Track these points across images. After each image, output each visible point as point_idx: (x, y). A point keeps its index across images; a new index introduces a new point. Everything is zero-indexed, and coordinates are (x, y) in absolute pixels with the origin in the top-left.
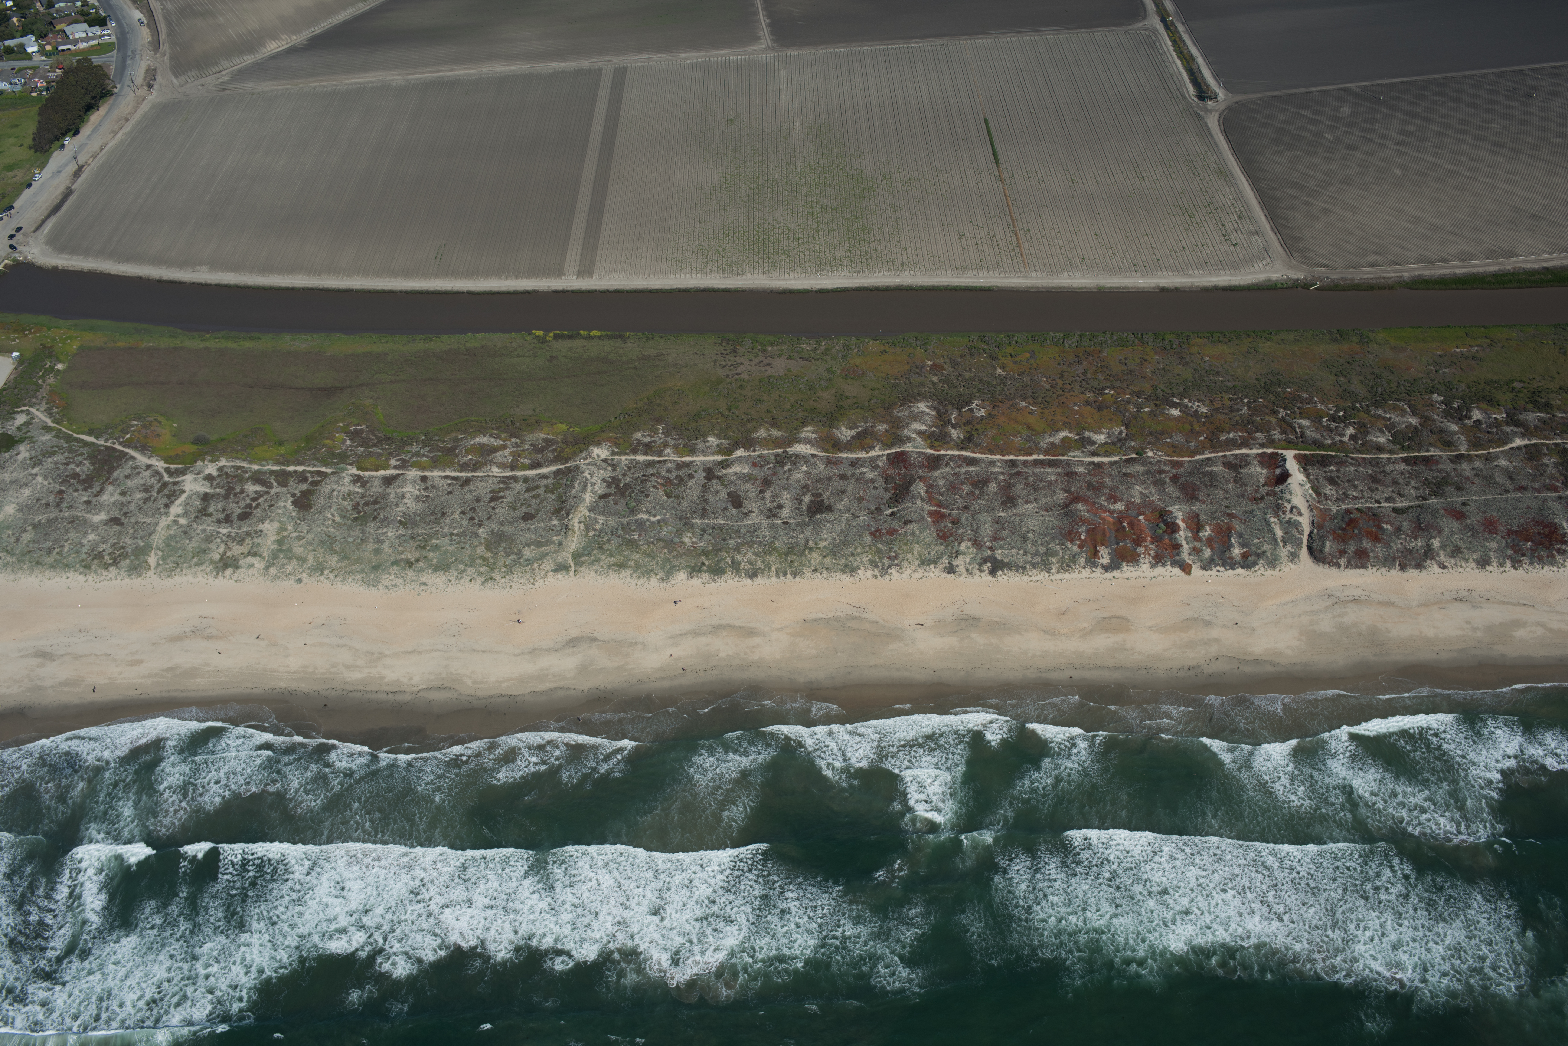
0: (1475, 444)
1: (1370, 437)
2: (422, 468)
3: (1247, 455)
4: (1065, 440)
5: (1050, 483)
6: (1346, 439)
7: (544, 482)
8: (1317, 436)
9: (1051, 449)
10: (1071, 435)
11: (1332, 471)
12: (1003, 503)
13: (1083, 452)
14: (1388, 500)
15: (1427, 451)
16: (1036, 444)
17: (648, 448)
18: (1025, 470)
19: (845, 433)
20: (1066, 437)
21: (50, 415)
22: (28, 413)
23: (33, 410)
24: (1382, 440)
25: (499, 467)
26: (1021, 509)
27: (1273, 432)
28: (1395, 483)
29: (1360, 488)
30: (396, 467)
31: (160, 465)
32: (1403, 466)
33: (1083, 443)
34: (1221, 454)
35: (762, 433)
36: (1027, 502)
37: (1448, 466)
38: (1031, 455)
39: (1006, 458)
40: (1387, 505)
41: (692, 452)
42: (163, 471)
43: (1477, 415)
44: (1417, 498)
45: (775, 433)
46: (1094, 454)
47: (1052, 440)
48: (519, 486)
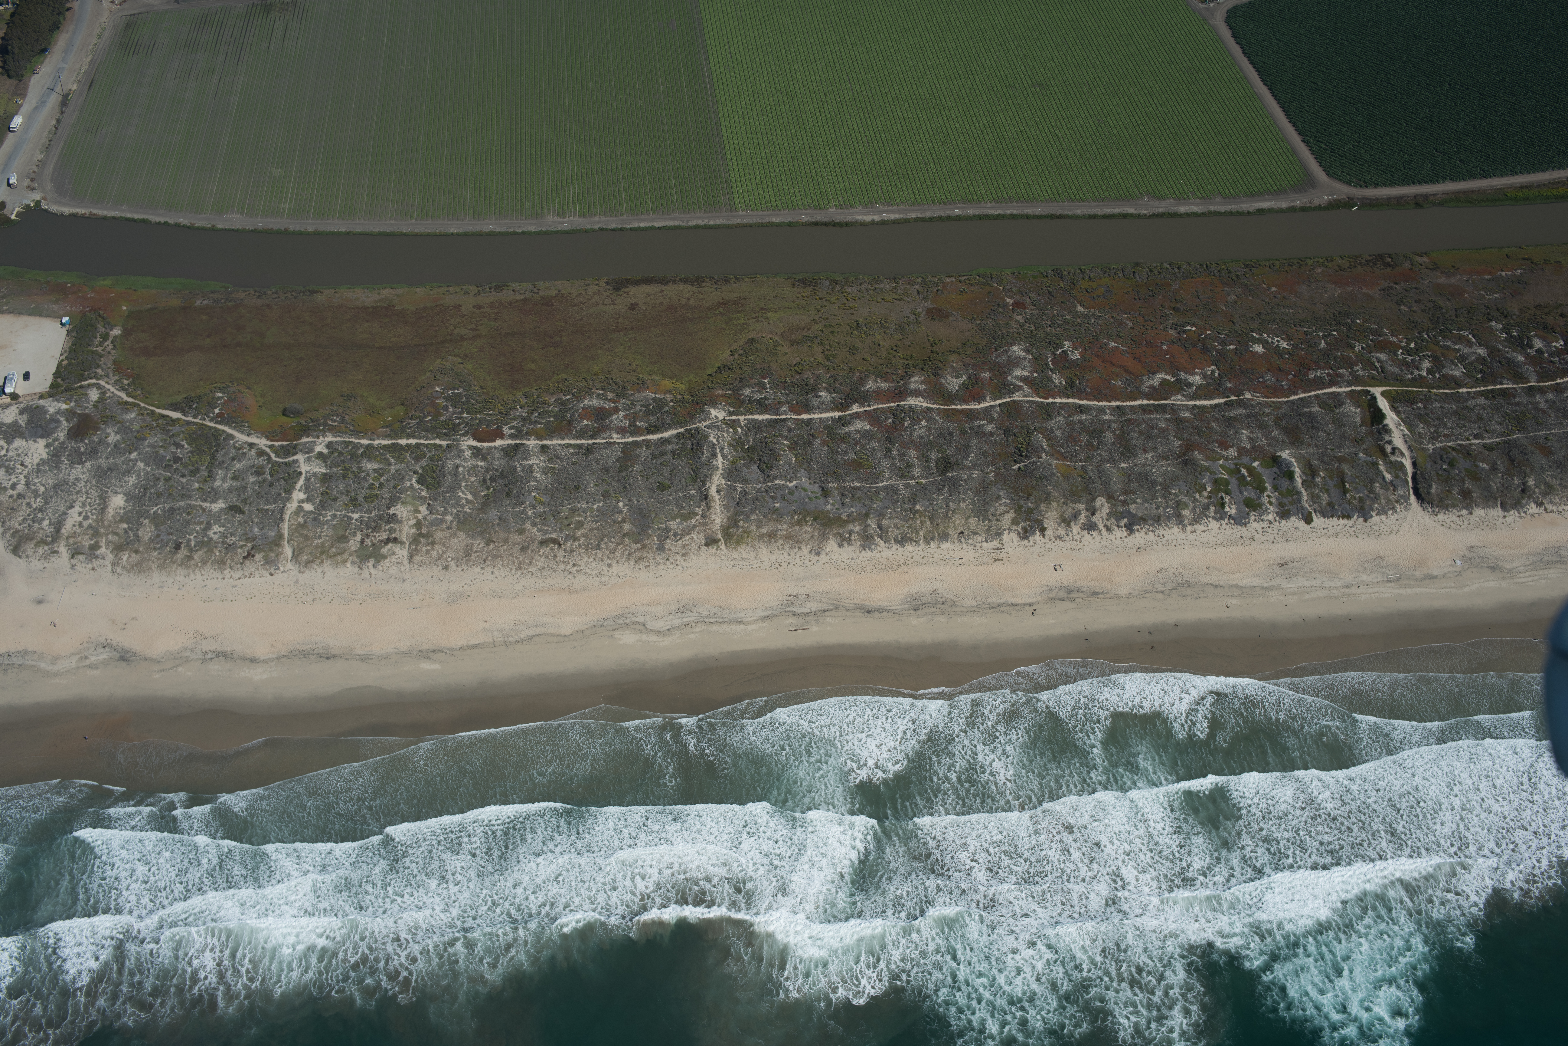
0: (1543, 376)
1: (1445, 371)
2: (539, 438)
3: (1339, 394)
4: (1164, 382)
5: (1163, 430)
6: (1424, 373)
7: (669, 448)
8: (1397, 371)
9: (1154, 394)
10: (1168, 377)
11: (1419, 408)
12: (1122, 453)
13: (1183, 395)
14: (1476, 436)
15: (1501, 384)
16: (1137, 388)
17: (762, 406)
18: (1135, 417)
19: (953, 383)
20: (1164, 379)
21: (122, 389)
22: (99, 387)
23: (102, 383)
24: (1457, 373)
25: (618, 433)
26: (1141, 460)
27: (1356, 368)
28: (1480, 419)
29: (1449, 425)
30: (512, 437)
31: (262, 442)
32: (1482, 401)
33: (1180, 386)
34: (1313, 393)
35: (870, 385)
36: (1145, 452)
37: (1523, 399)
38: (1135, 400)
39: (1113, 404)
40: (1477, 441)
41: (807, 409)
42: (268, 450)
43: (1538, 344)
44: (1503, 434)
45: (885, 385)
46: (1193, 397)
47: (1151, 383)
48: (643, 452)
